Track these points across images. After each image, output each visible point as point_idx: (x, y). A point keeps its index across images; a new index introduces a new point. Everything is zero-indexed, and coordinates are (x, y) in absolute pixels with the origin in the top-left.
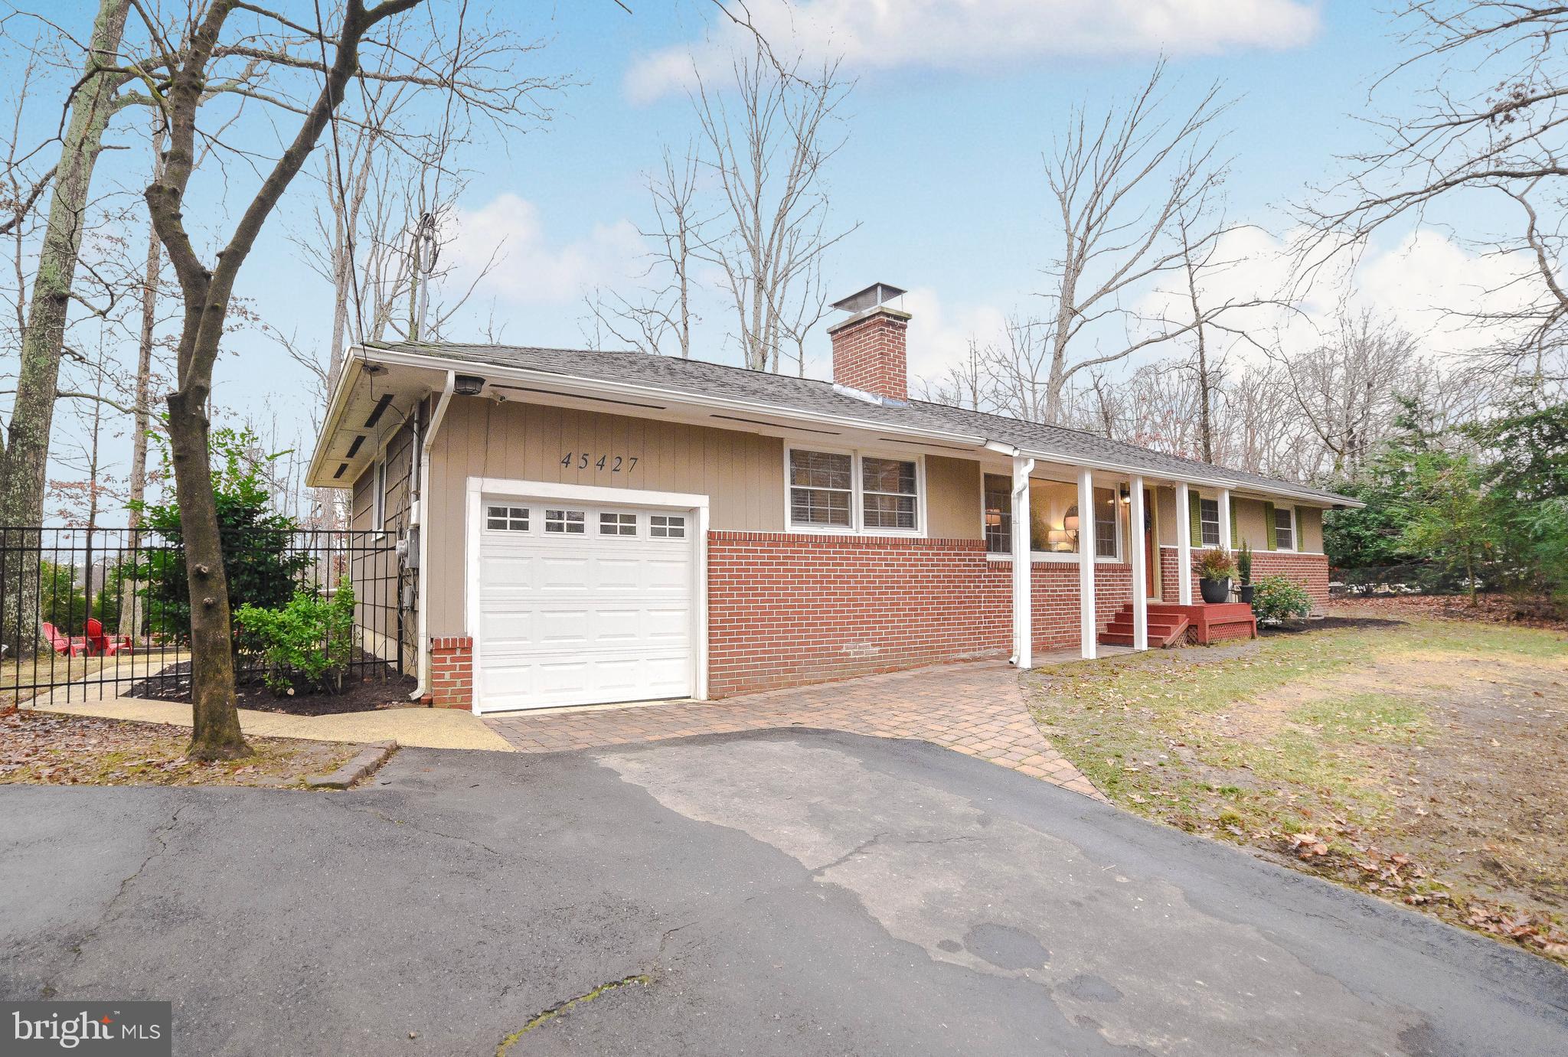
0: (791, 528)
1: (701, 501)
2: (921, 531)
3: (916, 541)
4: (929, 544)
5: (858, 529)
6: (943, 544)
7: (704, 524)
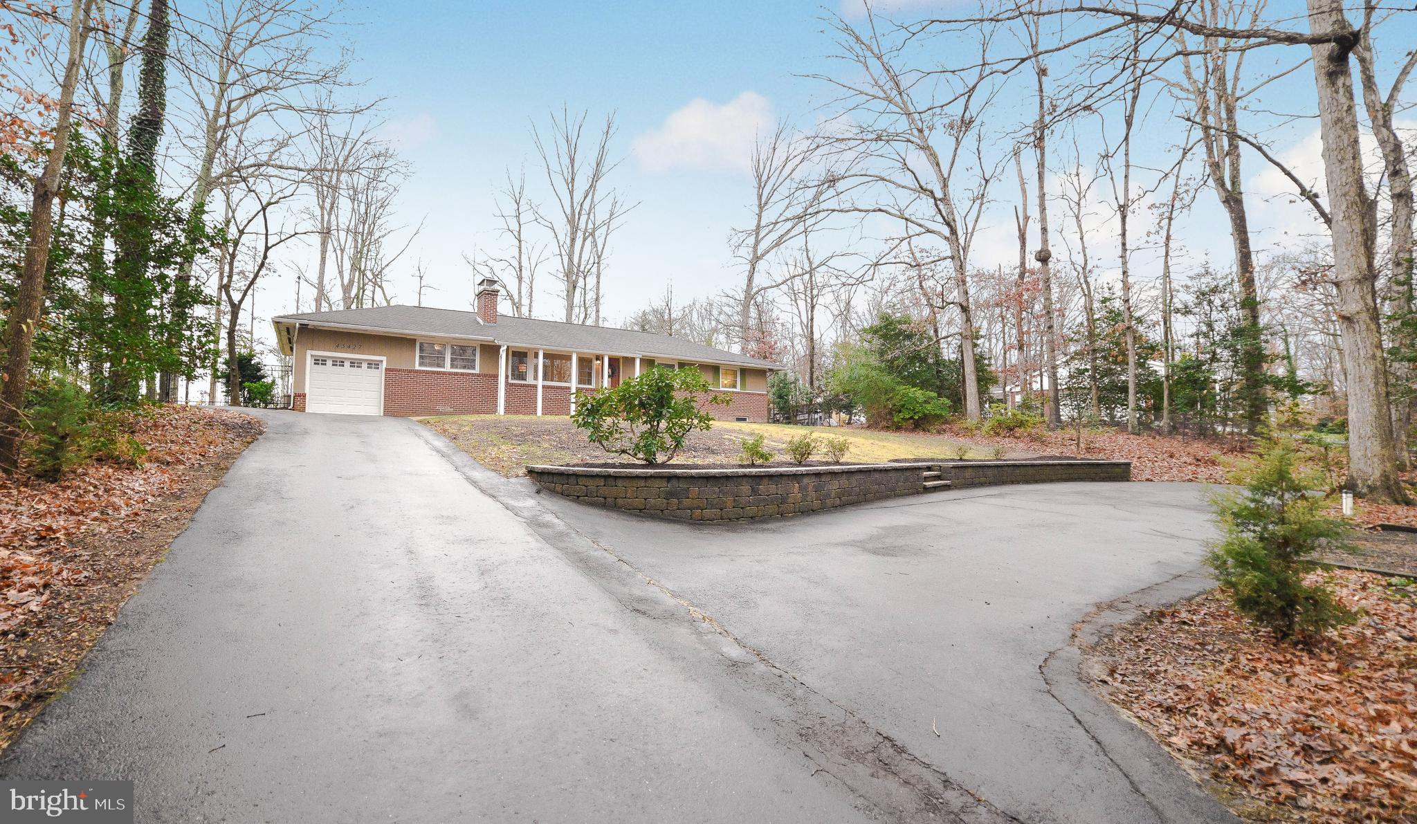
0: (417, 367)
1: (384, 359)
2: (477, 371)
3: (473, 375)
4: (479, 375)
5: (448, 368)
6: (485, 375)
7: (384, 365)
